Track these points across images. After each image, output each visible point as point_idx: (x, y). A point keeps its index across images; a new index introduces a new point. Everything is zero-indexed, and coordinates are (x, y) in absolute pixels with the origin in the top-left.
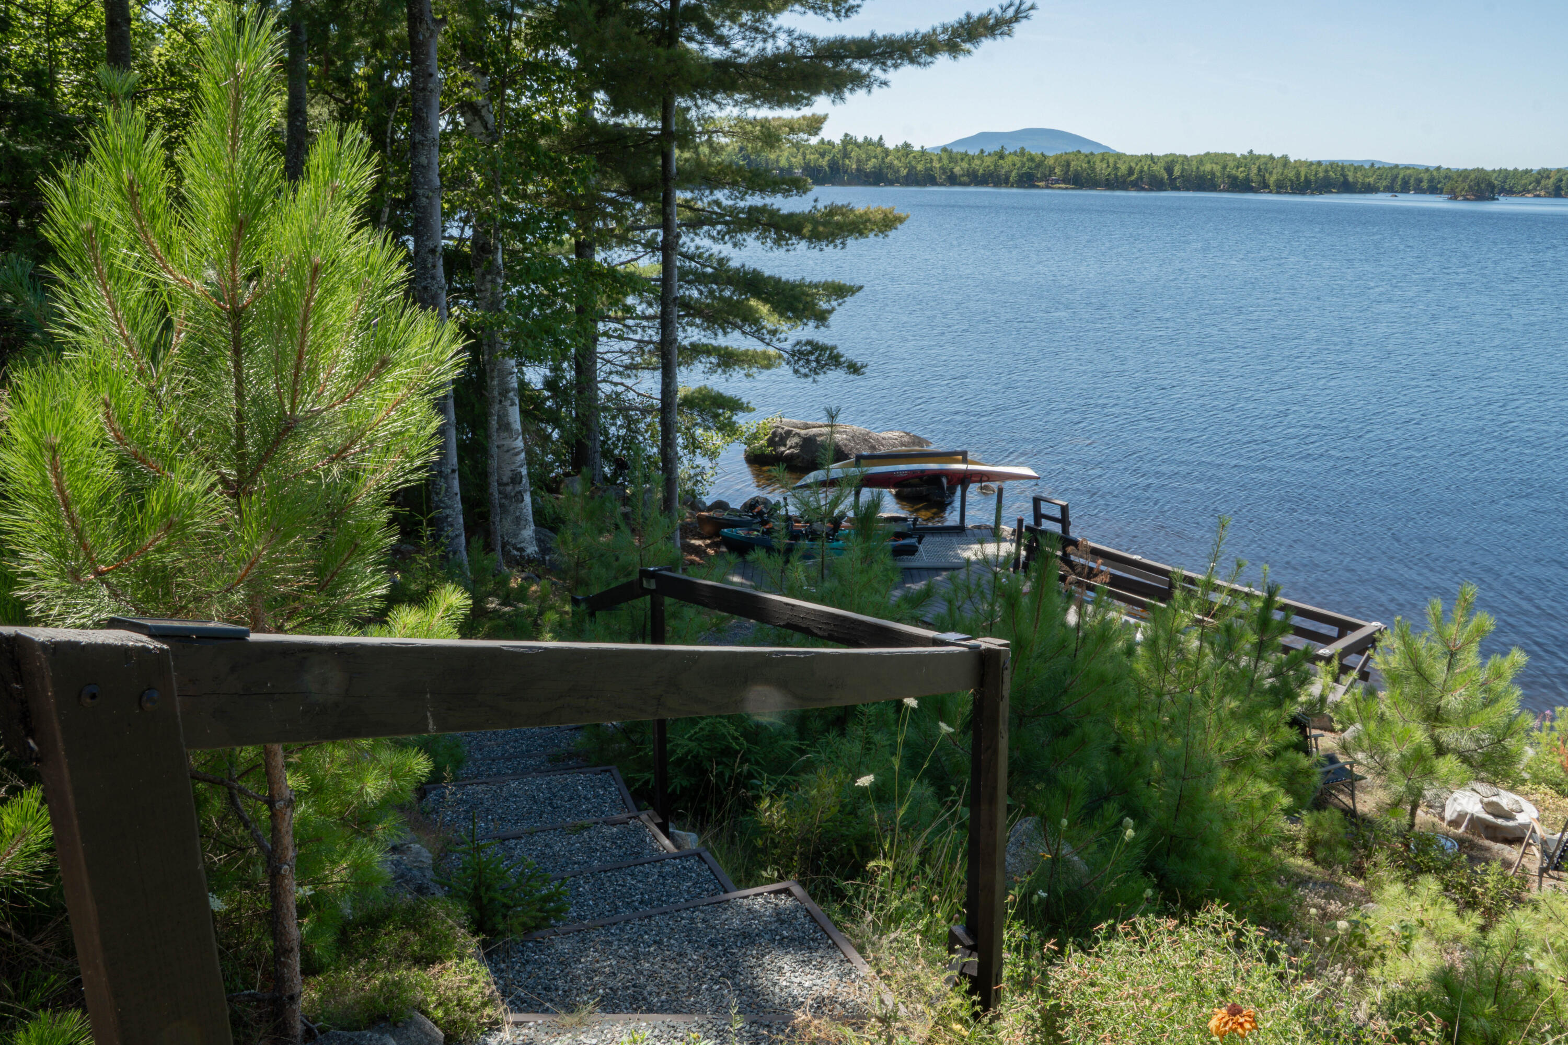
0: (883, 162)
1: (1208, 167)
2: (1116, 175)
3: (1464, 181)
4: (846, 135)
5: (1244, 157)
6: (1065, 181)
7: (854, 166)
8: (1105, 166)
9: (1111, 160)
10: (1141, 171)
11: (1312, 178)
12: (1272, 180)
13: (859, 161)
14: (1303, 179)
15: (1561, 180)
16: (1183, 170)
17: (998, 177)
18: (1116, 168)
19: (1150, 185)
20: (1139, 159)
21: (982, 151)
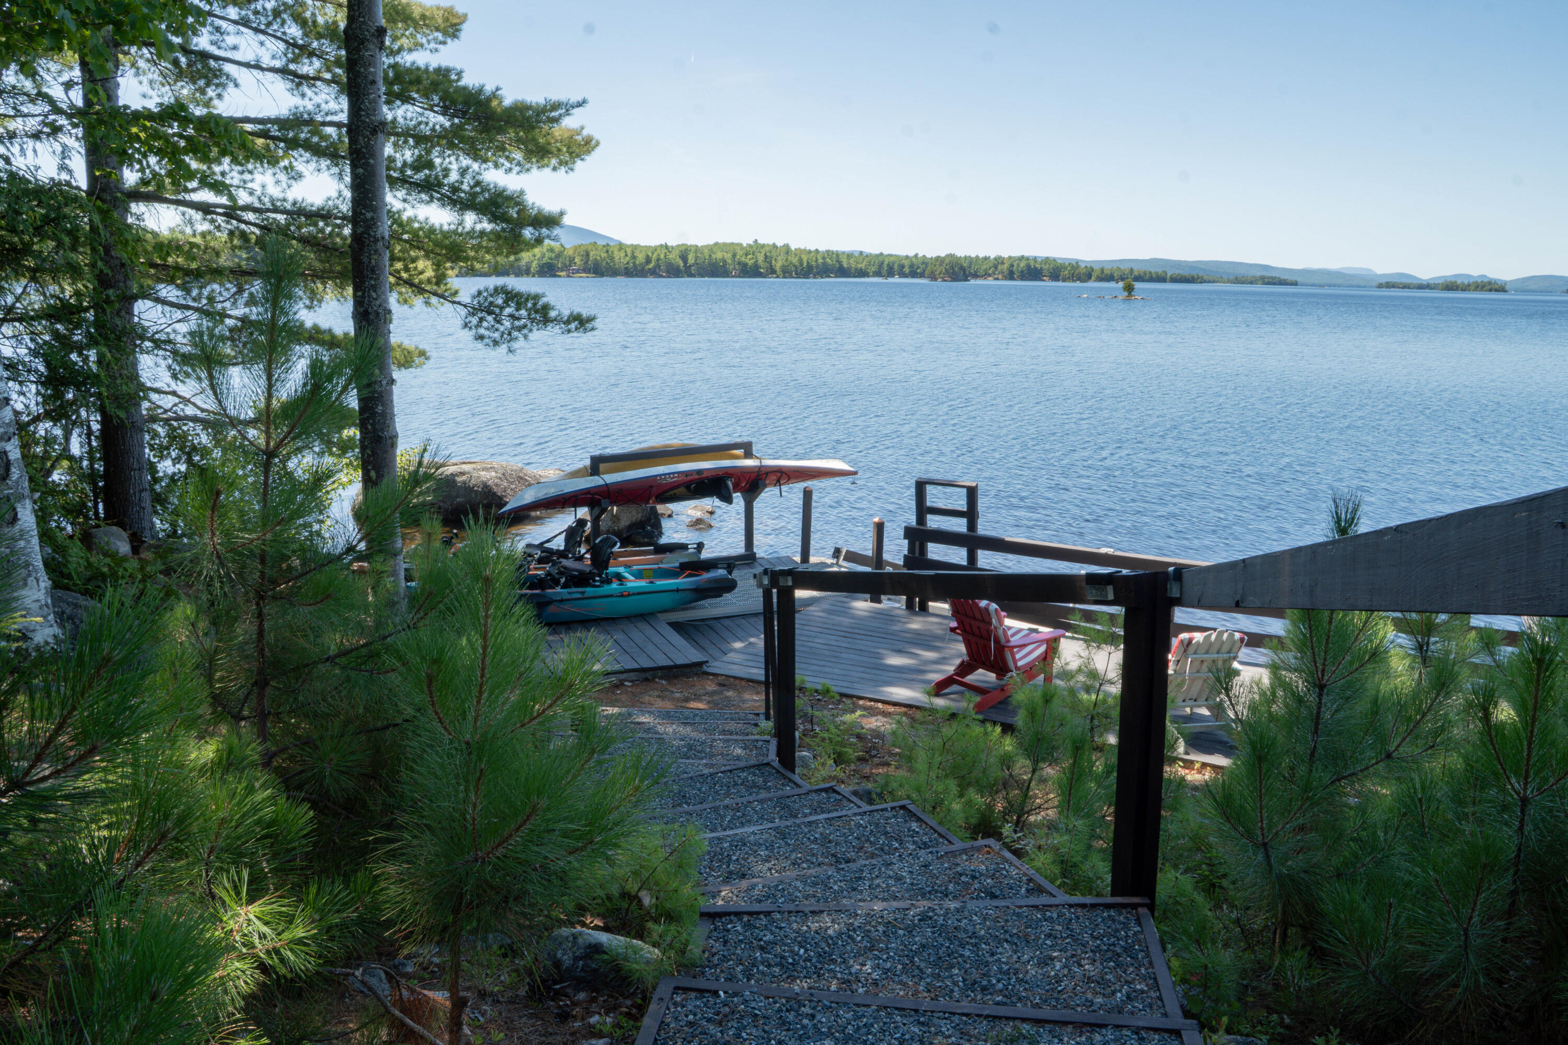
1: (719, 255)
2: (634, 264)
3: (941, 264)
5: (750, 246)
6: (586, 270)
8: (623, 255)
9: (629, 251)
10: (658, 260)
11: (813, 262)
12: (778, 266)
14: (805, 263)
15: (1013, 265)
16: (696, 258)
17: (519, 268)
18: (634, 257)
19: (668, 272)
20: (655, 249)
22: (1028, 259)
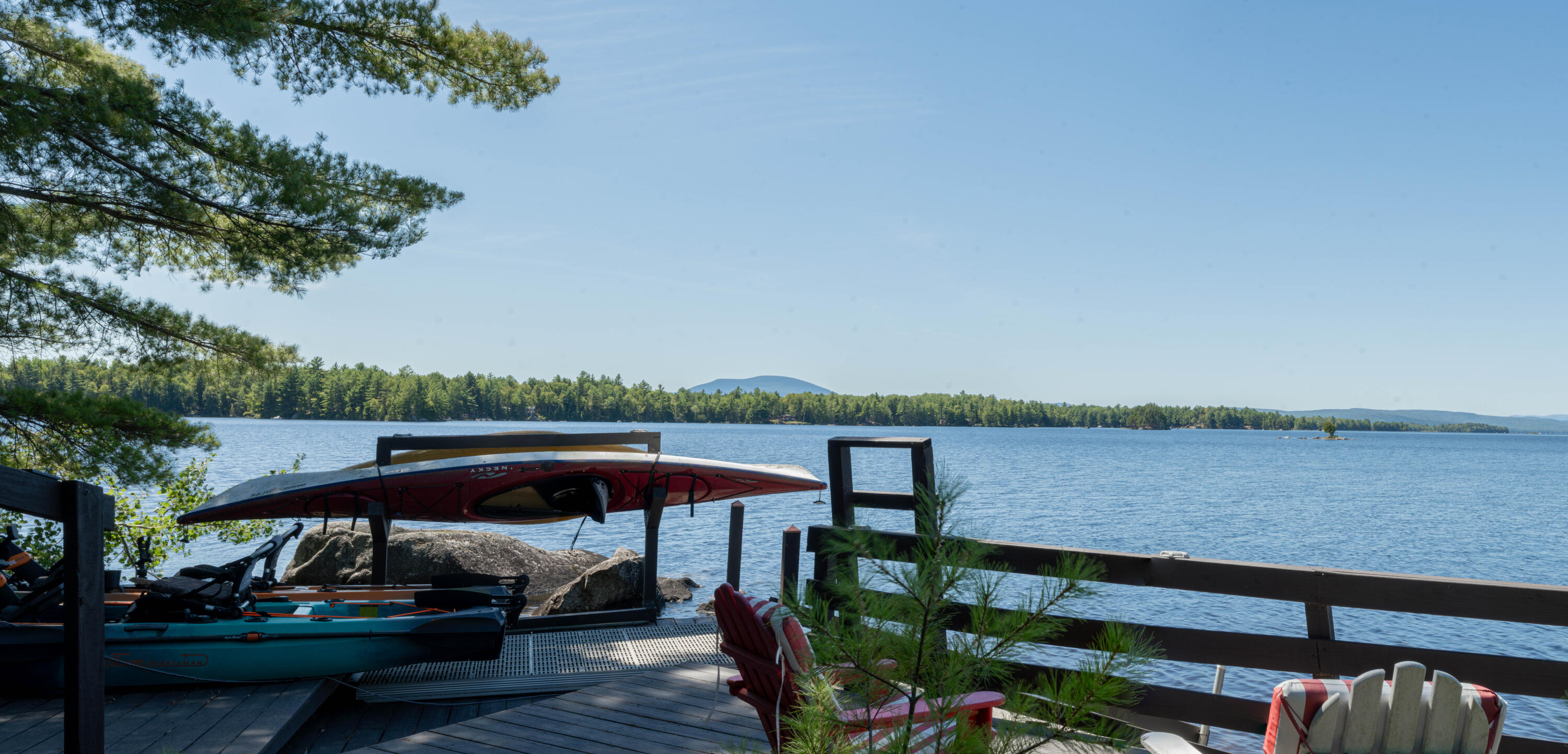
0: (621, 400)
1: (927, 405)
2: (845, 412)
3: (1141, 414)
4: (583, 373)
5: (958, 397)
6: (798, 418)
7: (590, 404)
8: (834, 403)
9: (840, 401)
10: (868, 408)
11: (1018, 413)
12: (983, 415)
13: (595, 398)
14: (1010, 414)
15: (1214, 416)
16: (905, 407)
17: (734, 414)
18: (845, 406)
19: (876, 420)
20: (865, 399)
21: (719, 391)
22: (1227, 409)
